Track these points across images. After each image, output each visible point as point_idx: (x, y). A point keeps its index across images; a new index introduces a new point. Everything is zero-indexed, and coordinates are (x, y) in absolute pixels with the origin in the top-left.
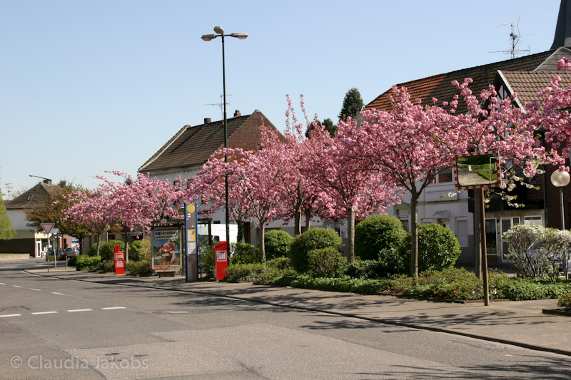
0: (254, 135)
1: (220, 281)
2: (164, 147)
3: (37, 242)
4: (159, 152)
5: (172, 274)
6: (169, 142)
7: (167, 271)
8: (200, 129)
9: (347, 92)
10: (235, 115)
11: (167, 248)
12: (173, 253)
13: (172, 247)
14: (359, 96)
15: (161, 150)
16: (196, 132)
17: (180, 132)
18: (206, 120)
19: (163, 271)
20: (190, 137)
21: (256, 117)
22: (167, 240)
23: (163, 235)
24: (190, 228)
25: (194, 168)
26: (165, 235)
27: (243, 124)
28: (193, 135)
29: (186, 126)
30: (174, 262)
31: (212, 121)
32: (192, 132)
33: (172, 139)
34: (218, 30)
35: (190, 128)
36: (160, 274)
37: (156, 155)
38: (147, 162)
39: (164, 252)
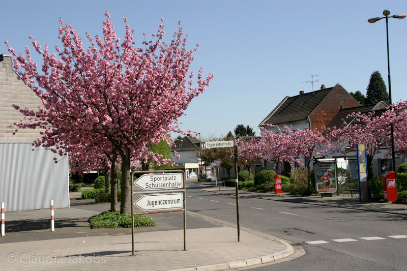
0: (337, 100)
1: (393, 203)
2: (274, 110)
3: (186, 170)
4: (271, 113)
5: (330, 195)
6: (277, 107)
7: (327, 192)
8: (297, 98)
9: (372, 73)
10: (322, 88)
11: (326, 176)
12: (331, 180)
13: (330, 176)
14: (380, 75)
15: (272, 112)
16: (295, 100)
17: (283, 101)
18: (301, 92)
19: (324, 193)
20: (291, 104)
21: (337, 88)
22: (326, 171)
23: (323, 167)
24: (361, 163)
25: (298, 122)
26: (325, 168)
27: (330, 93)
28: (293, 102)
29: (287, 97)
30: (331, 186)
31: (305, 93)
32: (292, 100)
33: (279, 105)
34: (386, 13)
35: (289, 98)
36: (323, 195)
37: (269, 115)
38: (264, 120)
39: (325, 180)
